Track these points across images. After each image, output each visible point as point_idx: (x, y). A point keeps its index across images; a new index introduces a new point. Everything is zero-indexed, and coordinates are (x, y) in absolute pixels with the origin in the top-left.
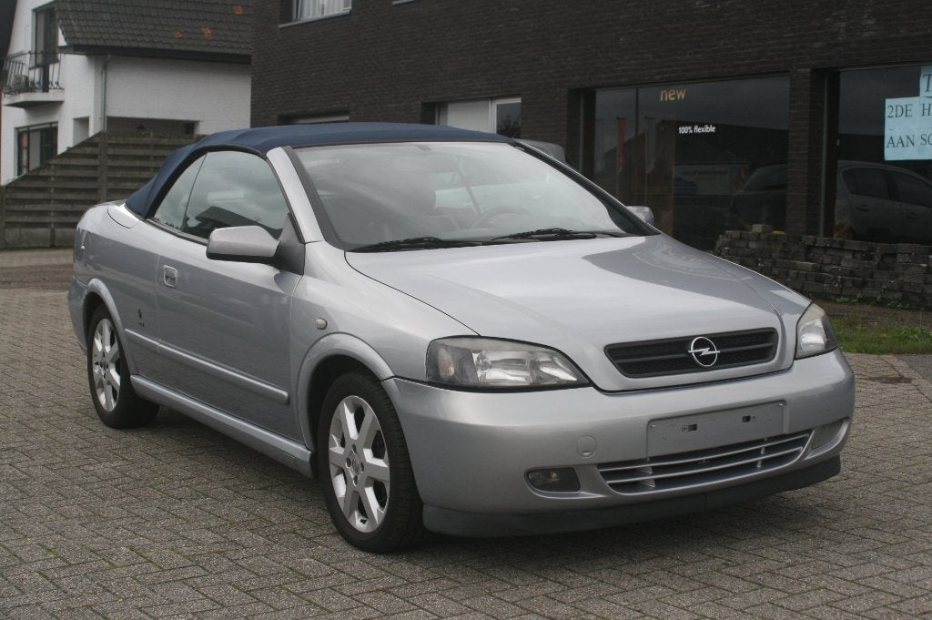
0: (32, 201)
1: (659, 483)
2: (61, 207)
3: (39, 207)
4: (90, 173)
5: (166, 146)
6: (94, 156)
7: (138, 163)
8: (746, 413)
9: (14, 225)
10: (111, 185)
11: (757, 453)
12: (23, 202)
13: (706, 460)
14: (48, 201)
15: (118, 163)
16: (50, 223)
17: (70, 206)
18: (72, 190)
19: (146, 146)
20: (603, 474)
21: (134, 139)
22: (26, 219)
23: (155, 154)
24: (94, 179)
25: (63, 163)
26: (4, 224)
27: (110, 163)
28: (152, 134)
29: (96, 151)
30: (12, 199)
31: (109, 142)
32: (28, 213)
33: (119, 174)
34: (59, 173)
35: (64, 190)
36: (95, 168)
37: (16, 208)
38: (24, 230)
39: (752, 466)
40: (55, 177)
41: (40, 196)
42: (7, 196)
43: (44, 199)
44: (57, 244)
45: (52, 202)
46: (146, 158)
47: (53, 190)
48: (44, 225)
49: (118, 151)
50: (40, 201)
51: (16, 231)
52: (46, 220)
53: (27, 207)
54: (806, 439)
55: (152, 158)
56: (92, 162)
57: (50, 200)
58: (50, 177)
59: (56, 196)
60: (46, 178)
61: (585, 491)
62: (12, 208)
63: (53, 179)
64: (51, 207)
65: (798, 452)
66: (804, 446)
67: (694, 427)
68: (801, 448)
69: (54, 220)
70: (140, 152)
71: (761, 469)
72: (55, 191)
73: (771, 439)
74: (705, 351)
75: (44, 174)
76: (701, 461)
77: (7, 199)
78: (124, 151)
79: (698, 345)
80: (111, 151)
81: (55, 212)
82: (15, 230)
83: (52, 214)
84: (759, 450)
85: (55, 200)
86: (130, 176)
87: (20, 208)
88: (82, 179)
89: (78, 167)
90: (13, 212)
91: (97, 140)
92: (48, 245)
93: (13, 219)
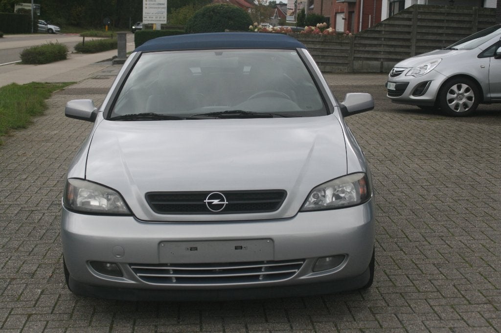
0: (371, 45)
1: (179, 280)
2: (387, 49)
3: (374, 49)
4: (406, 29)
5: (455, 14)
6: (410, 20)
7: (436, 24)
8: (239, 244)
9: (359, 58)
10: (419, 37)
11: (259, 269)
12: (365, 45)
13: (219, 270)
14: (380, 45)
15: (424, 24)
16: (381, 58)
17: (393, 49)
18: (395, 39)
19: (441, 14)
20: (134, 269)
21: (435, 9)
22: (366, 56)
23: (447, 19)
24: (409, 33)
25: (390, 23)
26: (353, 58)
27: (419, 24)
28: (446, 6)
29: (411, 16)
30: (359, 44)
31: (419, 11)
32: (368, 52)
33: (424, 31)
34: (387, 29)
35: (390, 39)
36: (409, 26)
37: (361, 49)
38: (365, 62)
39: (256, 278)
40: (385, 31)
41: (375, 42)
42: (356, 42)
43: (377, 44)
44: (384, 71)
45: (382, 46)
46: (442, 21)
47: (383, 39)
48: (377, 59)
49: (423, 17)
50: (375, 45)
51: (361, 62)
52: (379, 56)
53: (367, 49)
54: (302, 264)
55: (445, 21)
56: (408, 23)
57: (381, 45)
58: (382, 31)
59: (385, 43)
60: (379, 32)
61: (126, 278)
62: (358, 49)
63: (383, 32)
64: (382, 49)
65: (294, 273)
66: (298, 270)
67: (196, 249)
68: (297, 270)
69: (383, 56)
70: (438, 17)
71: (263, 280)
72: (384, 40)
73: (269, 262)
74: (216, 202)
75: (378, 29)
76: (215, 270)
77: (355, 44)
78: (428, 17)
79: (212, 198)
80: (419, 17)
81: (384, 52)
82: (359, 61)
83: (382, 53)
84: (261, 268)
85: (384, 45)
86: (430, 32)
87: (363, 49)
88: (401, 33)
89: (399, 26)
90: (359, 51)
91: (412, 10)
92: (379, 71)
93: (358, 55)
